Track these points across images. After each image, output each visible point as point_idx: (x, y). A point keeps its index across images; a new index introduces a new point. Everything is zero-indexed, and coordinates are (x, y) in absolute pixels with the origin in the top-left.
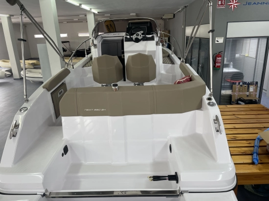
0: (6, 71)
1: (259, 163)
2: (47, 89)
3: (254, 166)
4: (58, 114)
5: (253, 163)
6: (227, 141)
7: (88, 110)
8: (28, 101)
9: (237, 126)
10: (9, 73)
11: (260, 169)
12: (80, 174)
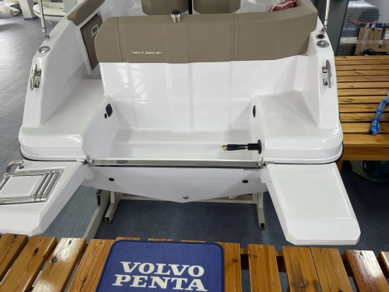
0: (12, 6)
1: (378, 133)
2: (74, 21)
3: (371, 137)
4: (94, 63)
5: (370, 133)
6: (337, 106)
7: (136, 53)
8: (48, 37)
9: (356, 85)
10: (16, 10)
11: (378, 141)
12: (131, 142)
